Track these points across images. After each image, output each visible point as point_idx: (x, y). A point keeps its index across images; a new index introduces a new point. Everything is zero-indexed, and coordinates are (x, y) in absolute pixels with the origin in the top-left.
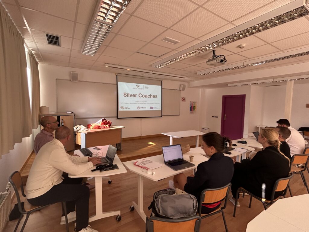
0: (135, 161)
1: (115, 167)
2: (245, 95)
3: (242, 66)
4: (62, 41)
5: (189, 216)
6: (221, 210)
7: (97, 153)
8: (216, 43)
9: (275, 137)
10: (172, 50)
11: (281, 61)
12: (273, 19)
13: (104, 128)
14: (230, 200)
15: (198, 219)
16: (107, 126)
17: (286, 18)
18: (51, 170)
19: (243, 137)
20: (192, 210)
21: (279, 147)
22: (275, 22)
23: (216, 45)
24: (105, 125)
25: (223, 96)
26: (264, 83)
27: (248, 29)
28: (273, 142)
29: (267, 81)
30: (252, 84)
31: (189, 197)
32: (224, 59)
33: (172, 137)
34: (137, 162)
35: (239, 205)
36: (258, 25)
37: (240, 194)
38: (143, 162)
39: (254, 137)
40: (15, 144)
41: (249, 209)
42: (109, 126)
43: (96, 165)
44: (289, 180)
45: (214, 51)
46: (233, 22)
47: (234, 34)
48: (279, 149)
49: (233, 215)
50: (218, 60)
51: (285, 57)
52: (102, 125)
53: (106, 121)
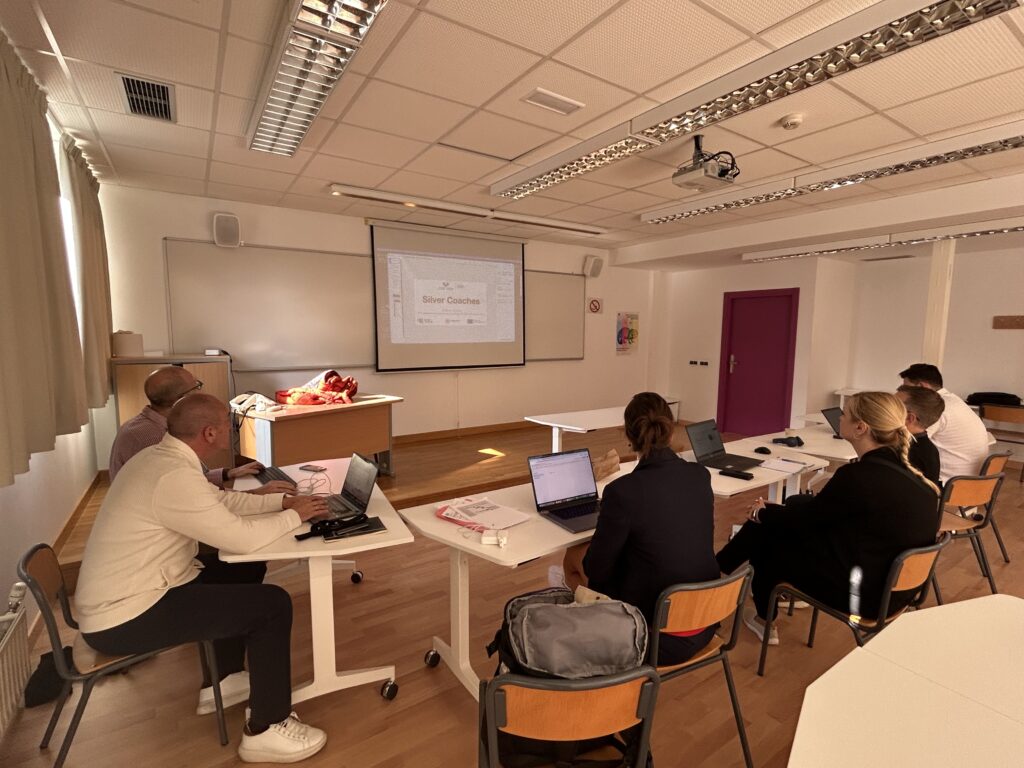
0: (439, 505)
1: (376, 525)
2: (796, 291)
3: (790, 191)
4: (180, 100)
5: (621, 670)
6: (721, 653)
7: (313, 481)
8: (705, 109)
9: (896, 417)
10: (557, 135)
11: (919, 172)
12: (897, 23)
13: (334, 401)
14: (749, 625)
15: (650, 680)
16: (344, 395)
17: (939, 21)
18: (158, 538)
19: (788, 426)
20: (630, 651)
21: (906, 449)
22: (902, 36)
23: (704, 119)
24: (334, 393)
25: (727, 295)
26: (859, 248)
27: (811, 59)
28: (889, 436)
29: (871, 241)
30: (821, 252)
31: (620, 610)
32: (730, 166)
33: (560, 428)
34: (445, 508)
35: (775, 641)
36: (846, 44)
37: (781, 604)
38: (467, 507)
39: (827, 424)
40: (32, 455)
41: (809, 649)
42: (350, 395)
43: (309, 521)
44: (935, 553)
45: (697, 139)
46: (762, 37)
47: (768, 78)
48: (906, 457)
49: (757, 669)
50: (713, 169)
51: (930, 160)
52: (327, 392)
53: (339, 380)
